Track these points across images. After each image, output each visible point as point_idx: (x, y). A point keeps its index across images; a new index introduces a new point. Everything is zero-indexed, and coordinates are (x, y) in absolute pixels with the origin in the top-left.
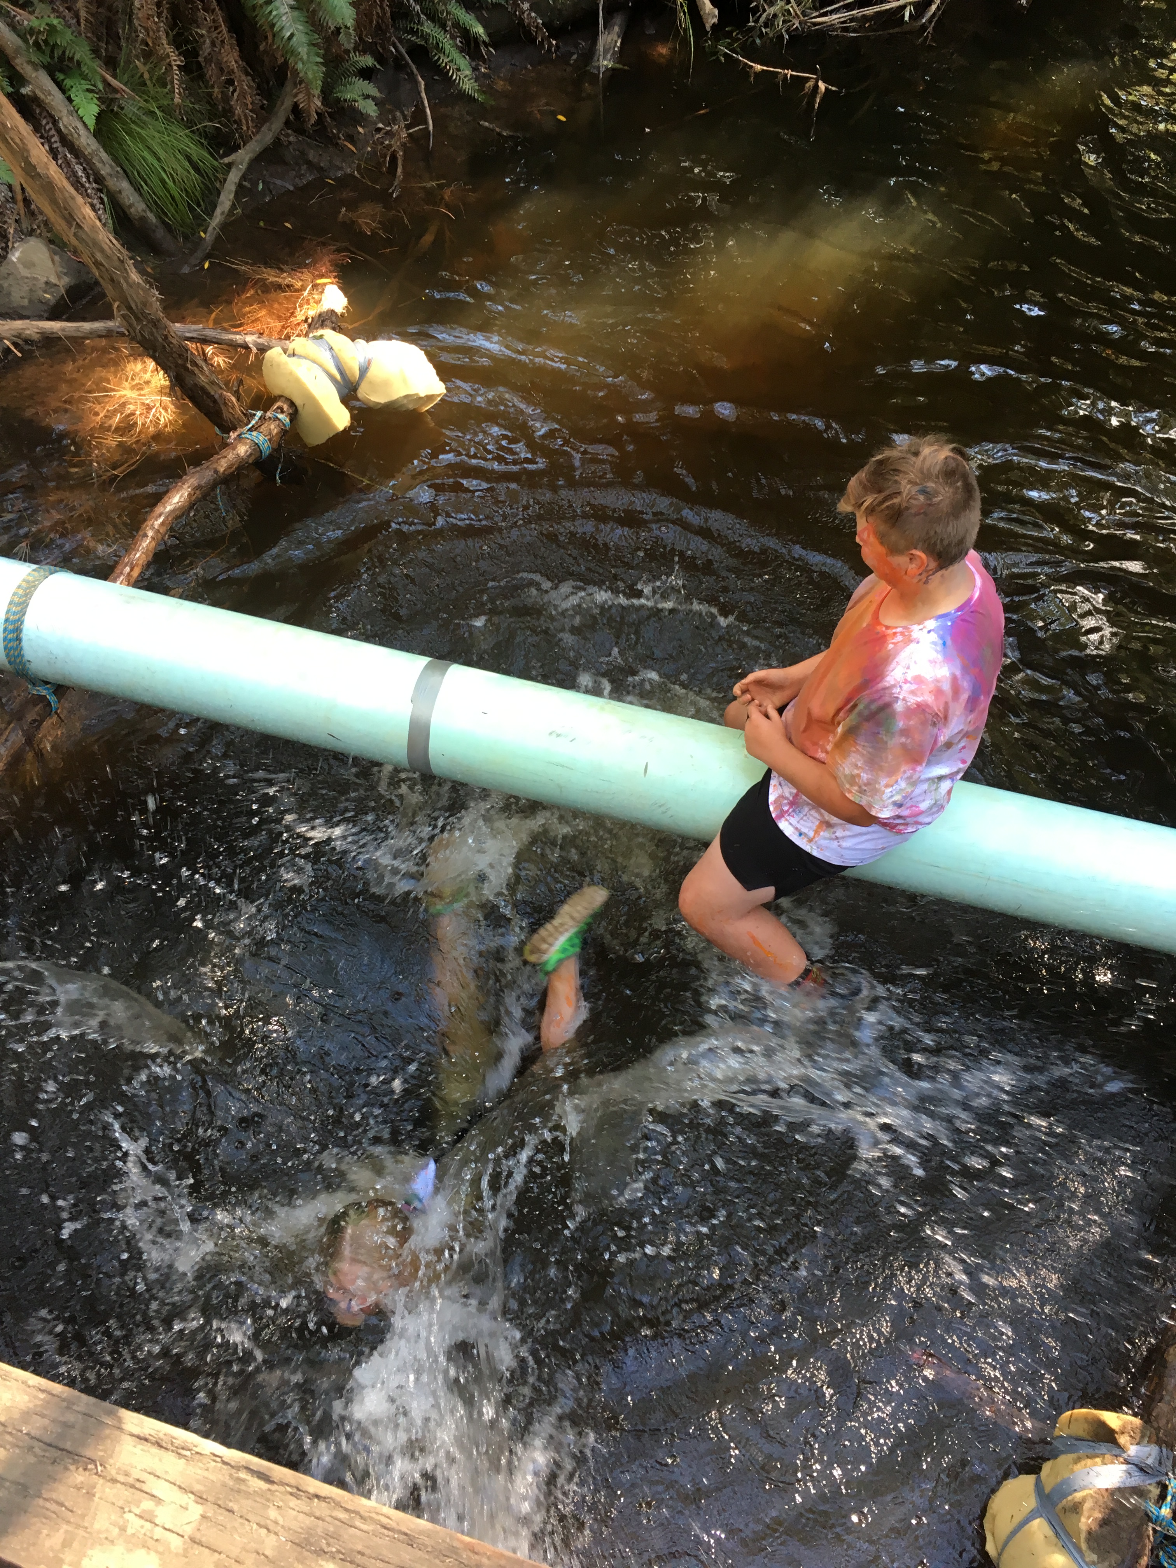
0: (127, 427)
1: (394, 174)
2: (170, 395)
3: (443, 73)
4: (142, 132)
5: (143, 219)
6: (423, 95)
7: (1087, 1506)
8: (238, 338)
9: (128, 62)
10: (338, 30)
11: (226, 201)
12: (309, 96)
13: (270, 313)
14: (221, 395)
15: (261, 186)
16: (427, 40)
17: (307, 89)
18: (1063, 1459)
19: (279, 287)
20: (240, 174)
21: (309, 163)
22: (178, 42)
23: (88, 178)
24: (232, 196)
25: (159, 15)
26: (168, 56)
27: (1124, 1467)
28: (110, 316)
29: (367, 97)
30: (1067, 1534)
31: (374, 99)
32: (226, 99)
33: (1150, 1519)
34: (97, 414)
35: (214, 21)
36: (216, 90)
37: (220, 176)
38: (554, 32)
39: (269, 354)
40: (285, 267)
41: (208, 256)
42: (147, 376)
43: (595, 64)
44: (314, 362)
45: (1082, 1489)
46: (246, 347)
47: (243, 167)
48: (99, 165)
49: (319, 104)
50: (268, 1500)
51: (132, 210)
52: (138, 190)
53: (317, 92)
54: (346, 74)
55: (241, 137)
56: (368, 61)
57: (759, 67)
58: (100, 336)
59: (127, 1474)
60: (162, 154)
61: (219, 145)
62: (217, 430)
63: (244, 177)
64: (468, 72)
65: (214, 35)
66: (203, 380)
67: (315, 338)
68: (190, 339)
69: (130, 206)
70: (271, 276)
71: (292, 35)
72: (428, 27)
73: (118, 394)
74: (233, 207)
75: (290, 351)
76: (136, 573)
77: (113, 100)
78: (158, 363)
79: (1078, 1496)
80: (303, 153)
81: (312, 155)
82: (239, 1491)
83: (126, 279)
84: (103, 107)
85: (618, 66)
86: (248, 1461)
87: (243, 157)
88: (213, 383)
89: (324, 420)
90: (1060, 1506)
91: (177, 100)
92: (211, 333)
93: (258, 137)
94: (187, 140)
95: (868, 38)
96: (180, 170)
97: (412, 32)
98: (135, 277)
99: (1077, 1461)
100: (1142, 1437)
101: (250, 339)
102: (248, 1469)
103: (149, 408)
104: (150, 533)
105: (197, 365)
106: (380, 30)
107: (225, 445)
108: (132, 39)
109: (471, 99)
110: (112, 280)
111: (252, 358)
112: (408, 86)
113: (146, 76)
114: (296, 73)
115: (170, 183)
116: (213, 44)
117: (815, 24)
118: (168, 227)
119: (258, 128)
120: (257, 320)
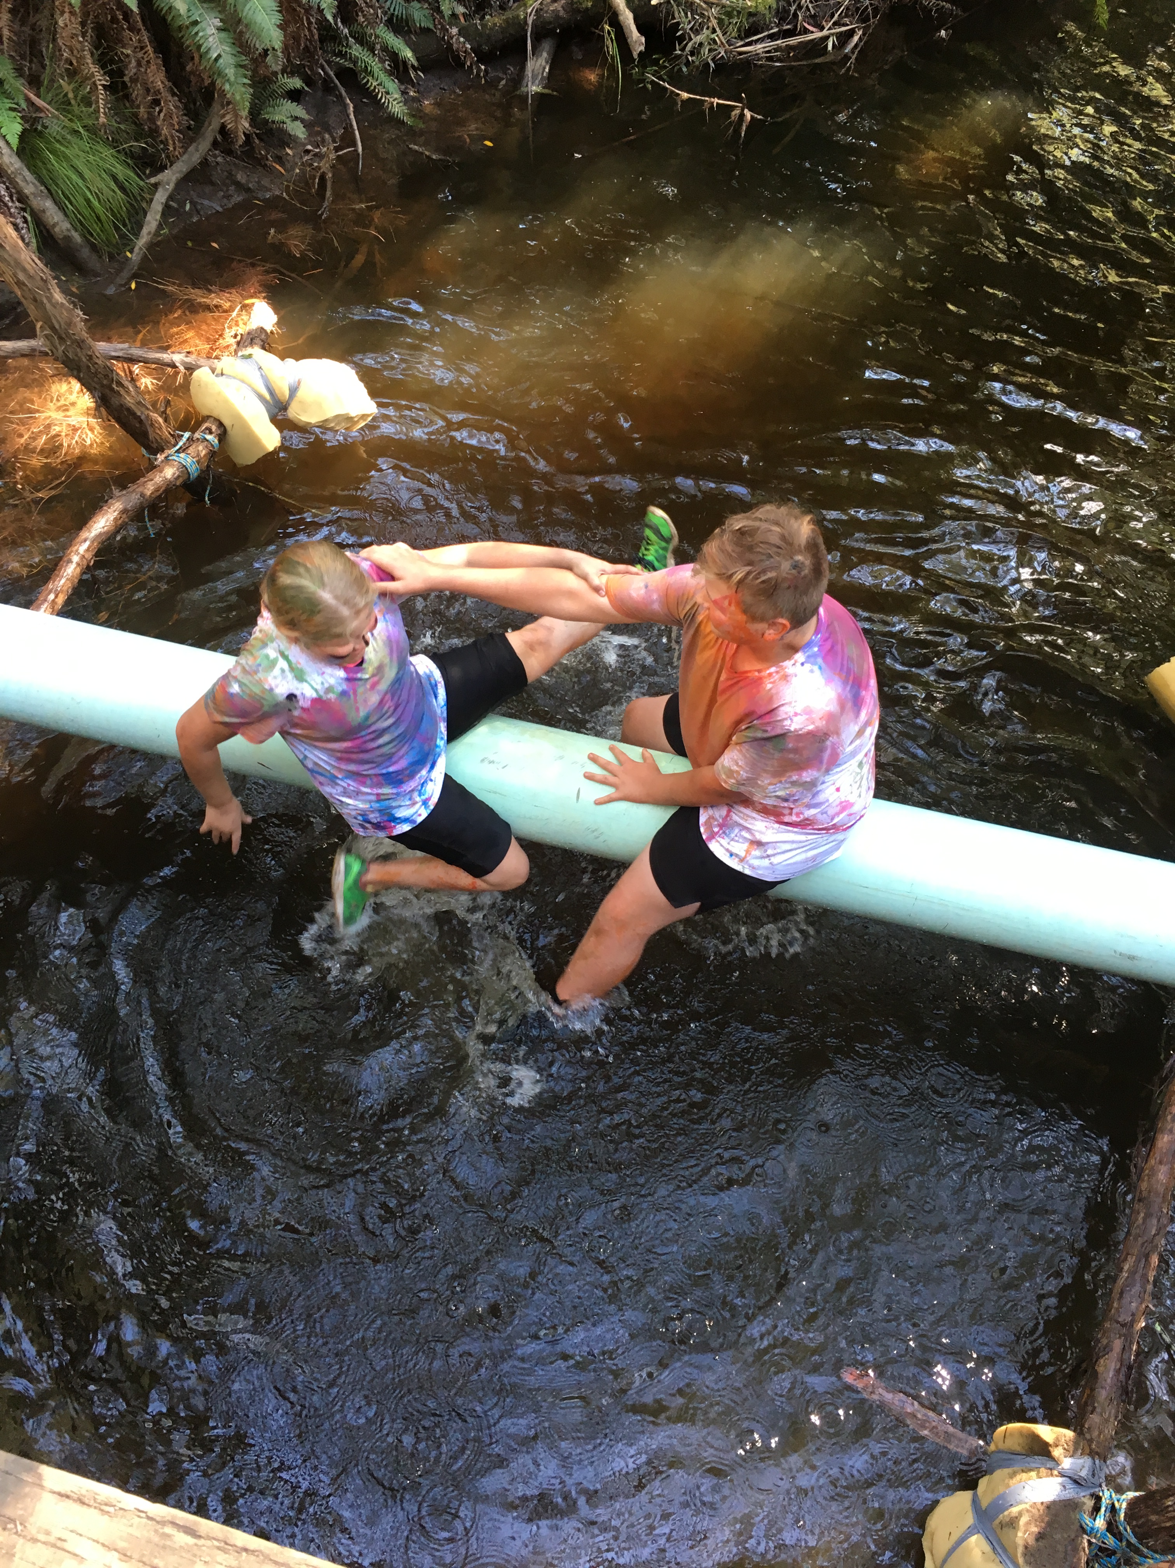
0: (52, 448)
1: (323, 197)
2: (95, 417)
3: (372, 97)
4: (67, 151)
5: (68, 238)
6: (352, 117)
7: (1023, 1520)
8: (166, 357)
9: (52, 81)
10: (266, 51)
11: (152, 220)
12: (236, 115)
13: (199, 335)
14: (148, 416)
15: (188, 207)
16: (355, 63)
17: (234, 110)
18: (999, 1474)
19: (208, 308)
20: (167, 194)
21: (238, 184)
22: (103, 62)
23: (11, 197)
24: (158, 217)
25: (84, 35)
26: (93, 75)
27: (1060, 1480)
28: (32, 335)
29: (296, 118)
30: (1005, 1550)
31: (302, 121)
32: (152, 119)
33: (1084, 1531)
34: (21, 436)
35: (139, 41)
36: (142, 110)
37: (147, 196)
38: (483, 57)
39: (196, 374)
40: (213, 288)
41: (135, 276)
42: (73, 398)
43: (524, 89)
44: (243, 381)
45: (1018, 1503)
46: (173, 366)
47: (170, 187)
48: (22, 184)
49: (247, 125)
50: (195, 1555)
51: (57, 229)
52: (62, 208)
53: (245, 113)
54: (273, 95)
55: (168, 157)
56: (296, 83)
57: (685, 95)
58: (23, 355)
59: (48, 1533)
60: (87, 174)
61: (146, 165)
62: (144, 451)
63: (171, 197)
64: (396, 96)
65: (140, 55)
66: (129, 401)
67: (244, 357)
68: (117, 358)
69: (55, 225)
70: (199, 296)
71: (219, 56)
72: (356, 50)
73: (43, 416)
74: (160, 226)
75: (218, 371)
76: (61, 600)
77: (36, 120)
78: (83, 384)
79: (1014, 1510)
80: (230, 175)
81: (240, 177)
82: (164, 1547)
83: (50, 298)
84: (27, 126)
85: (546, 91)
86: (173, 1516)
87: (170, 177)
88: (139, 403)
89: (254, 441)
90: (997, 1522)
91: (102, 119)
92: (137, 352)
93: (185, 157)
94: (112, 160)
95: (791, 68)
96: (105, 190)
97: (341, 54)
98: (58, 296)
99: (1013, 1475)
100: (1075, 1450)
101: (177, 358)
102: (174, 1524)
103: (75, 429)
104: (76, 559)
105: (122, 385)
106: (308, 53)
107: (152, 467)
108: (56, 56)
109: (400, 122)
110: (35, 300)
111: (180, 379)
112: (336, 109)
113: (71, 95)
114: (223, 94)
115: (96, 203)
116: (139, 64)
117: (741, 53)
118: (94, 248)
119: (185, 148)
120: (186, 341)
